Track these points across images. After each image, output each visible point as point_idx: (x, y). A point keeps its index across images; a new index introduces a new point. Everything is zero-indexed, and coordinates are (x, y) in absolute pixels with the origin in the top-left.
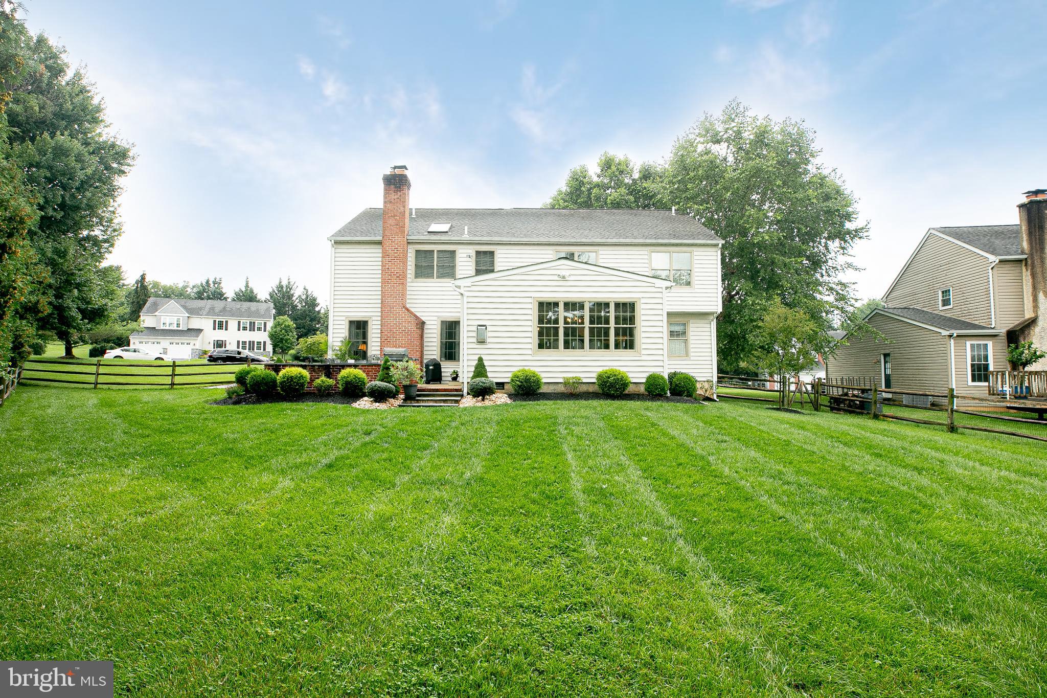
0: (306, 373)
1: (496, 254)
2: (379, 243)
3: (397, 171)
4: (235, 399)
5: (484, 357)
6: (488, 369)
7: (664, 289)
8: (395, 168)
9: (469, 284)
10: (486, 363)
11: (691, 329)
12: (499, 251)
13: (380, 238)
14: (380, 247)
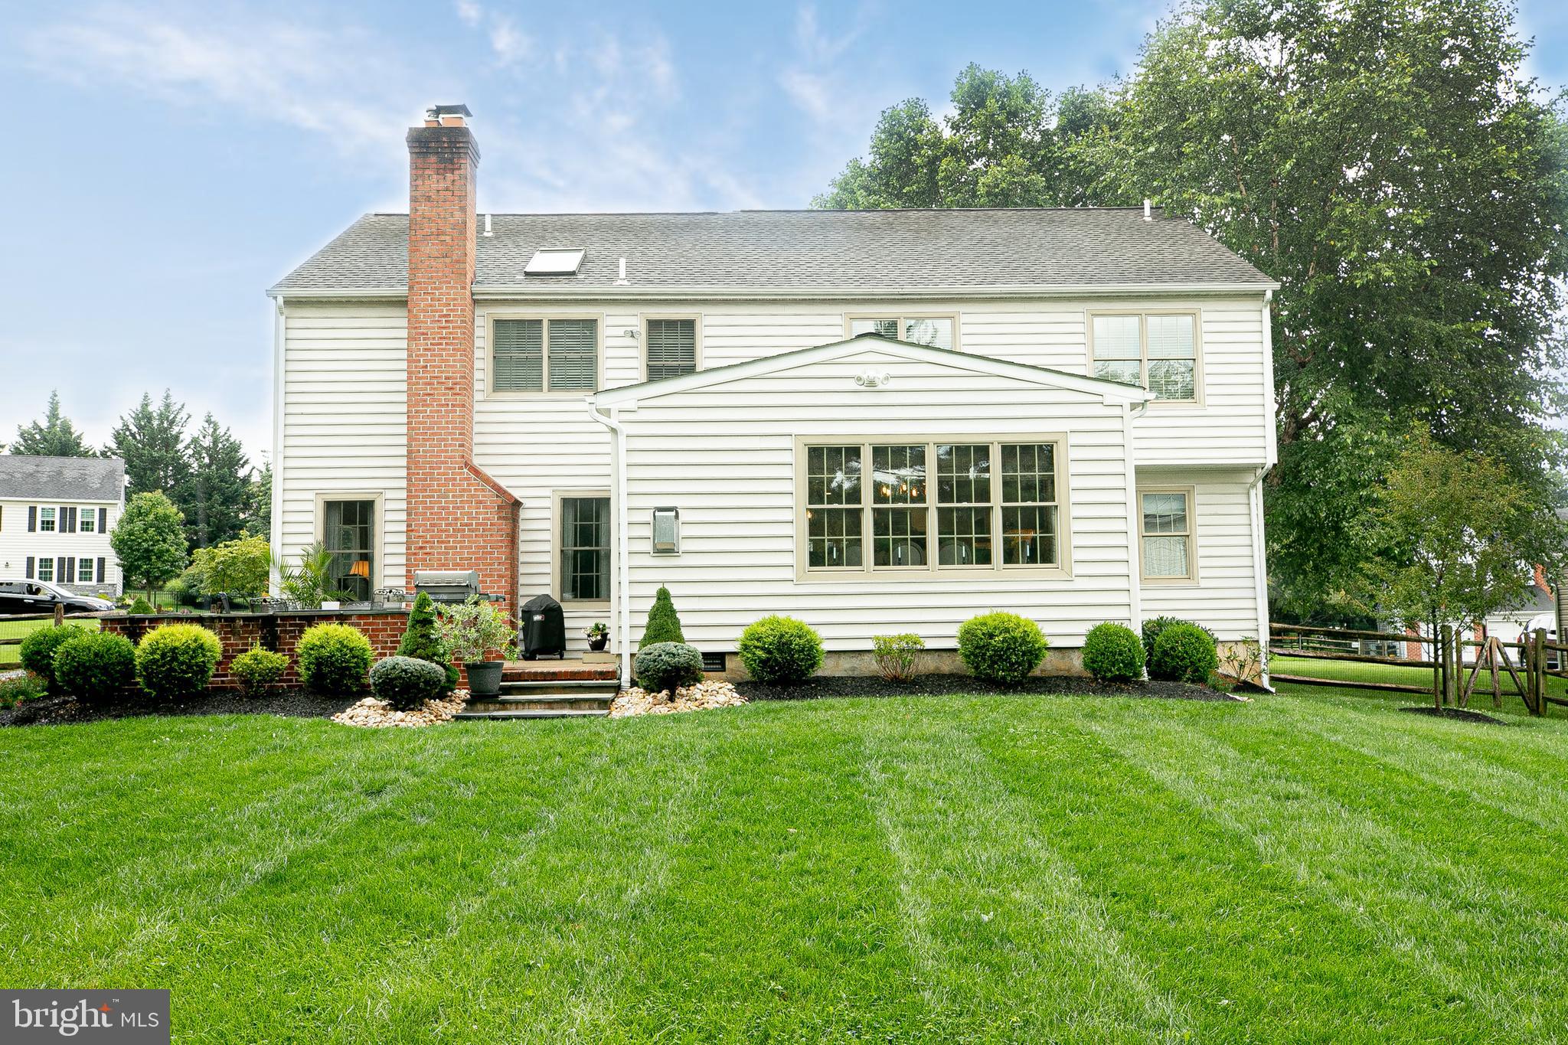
0: (211, 639)
1: (698, 327)
2: (401, 303)
3: (445, 120)
4: (19, 710)
5: (673, 590)
6: (683, 619)
7: (1127, 408)
8: (439, 111)
9: (632, 405)
10: (677, 604)
11: (1199, 510)
12: (707, 321)
13: (401, 290)
14: (403, 312)
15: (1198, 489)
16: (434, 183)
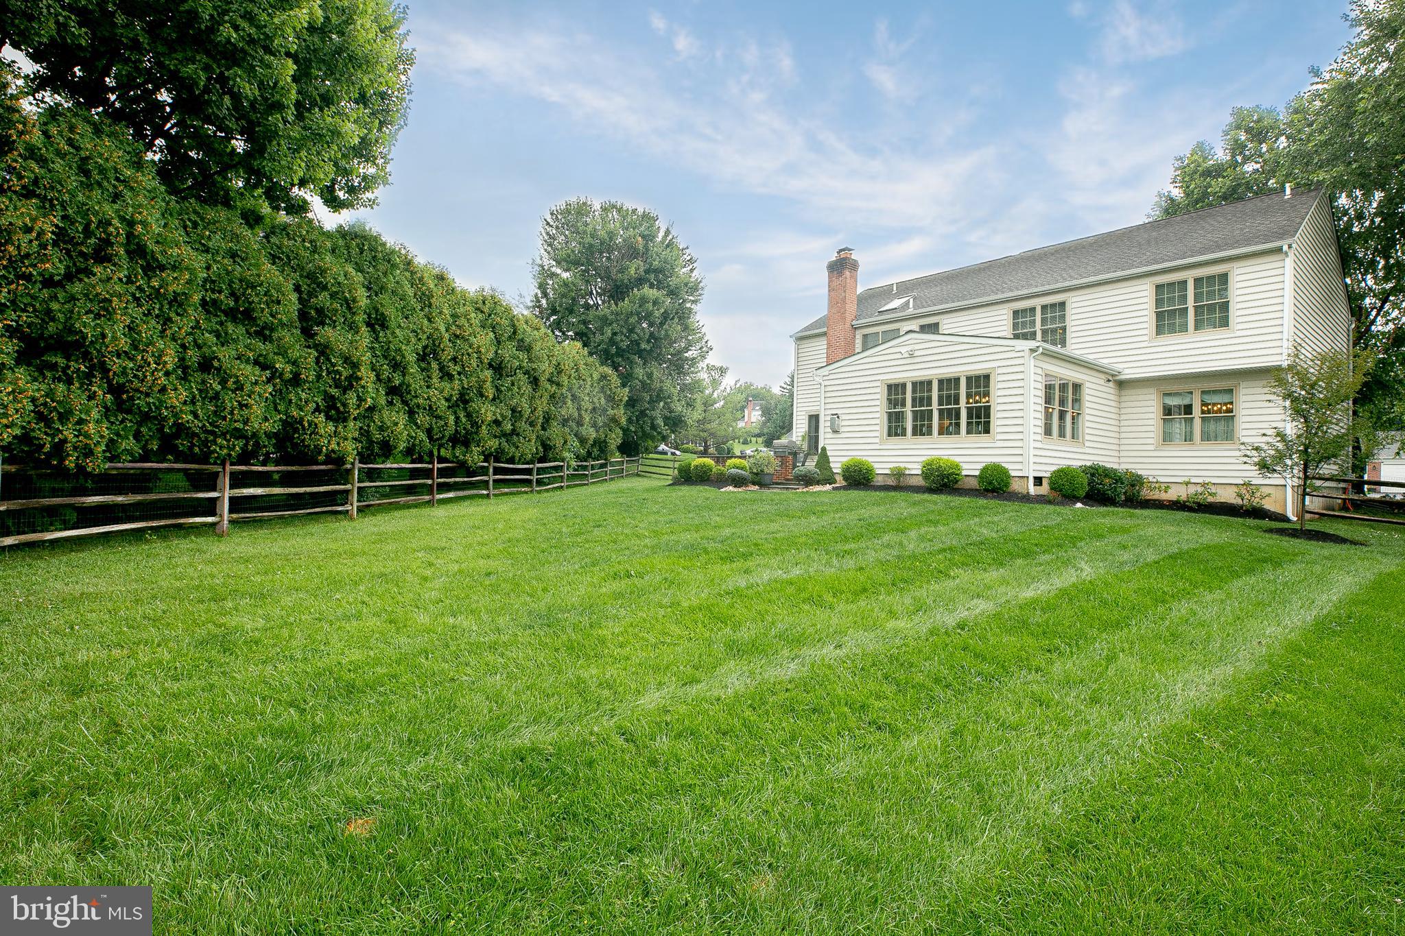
0: (712, 462)
2: (825, 334)
3: (843, 254)
4: (676, 483)
5: (828, 448)
6: (831, 459)
7: (1027, 352)
8: (841, 251)
9: (827, 373)
12: (945, 321)
13: (825, 329)
14: (825, 338)
15: (1243, 385)
16: (836, 282)
